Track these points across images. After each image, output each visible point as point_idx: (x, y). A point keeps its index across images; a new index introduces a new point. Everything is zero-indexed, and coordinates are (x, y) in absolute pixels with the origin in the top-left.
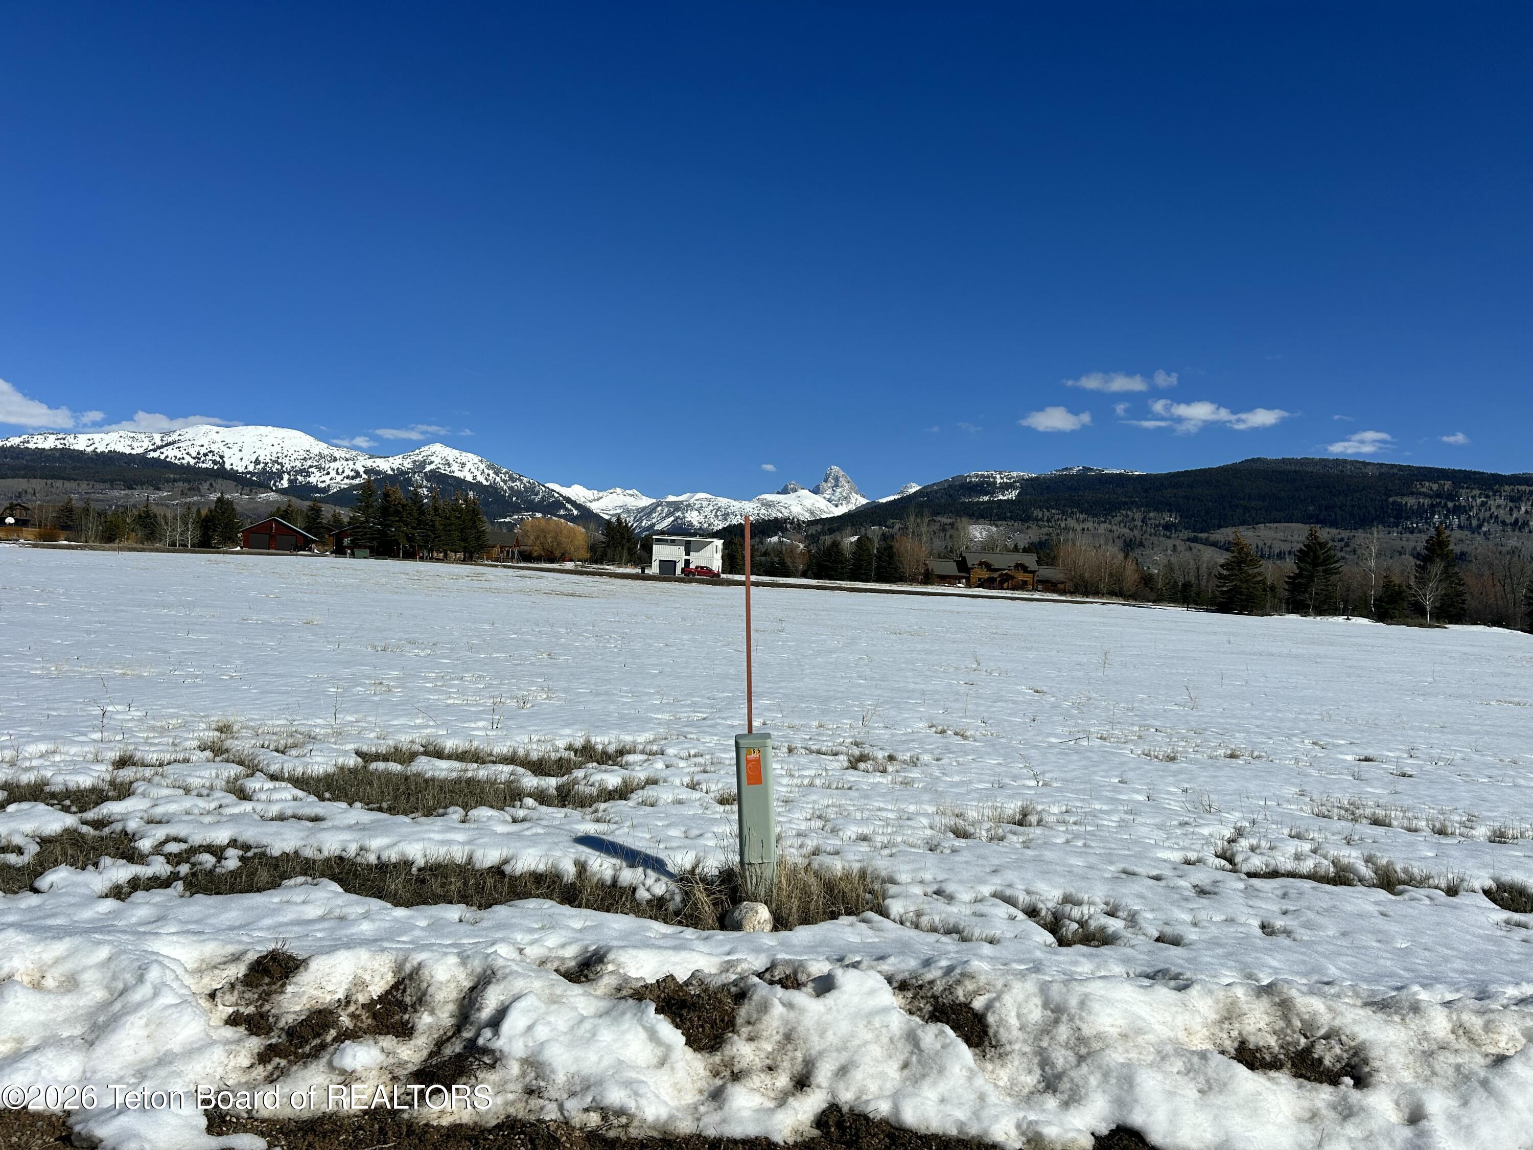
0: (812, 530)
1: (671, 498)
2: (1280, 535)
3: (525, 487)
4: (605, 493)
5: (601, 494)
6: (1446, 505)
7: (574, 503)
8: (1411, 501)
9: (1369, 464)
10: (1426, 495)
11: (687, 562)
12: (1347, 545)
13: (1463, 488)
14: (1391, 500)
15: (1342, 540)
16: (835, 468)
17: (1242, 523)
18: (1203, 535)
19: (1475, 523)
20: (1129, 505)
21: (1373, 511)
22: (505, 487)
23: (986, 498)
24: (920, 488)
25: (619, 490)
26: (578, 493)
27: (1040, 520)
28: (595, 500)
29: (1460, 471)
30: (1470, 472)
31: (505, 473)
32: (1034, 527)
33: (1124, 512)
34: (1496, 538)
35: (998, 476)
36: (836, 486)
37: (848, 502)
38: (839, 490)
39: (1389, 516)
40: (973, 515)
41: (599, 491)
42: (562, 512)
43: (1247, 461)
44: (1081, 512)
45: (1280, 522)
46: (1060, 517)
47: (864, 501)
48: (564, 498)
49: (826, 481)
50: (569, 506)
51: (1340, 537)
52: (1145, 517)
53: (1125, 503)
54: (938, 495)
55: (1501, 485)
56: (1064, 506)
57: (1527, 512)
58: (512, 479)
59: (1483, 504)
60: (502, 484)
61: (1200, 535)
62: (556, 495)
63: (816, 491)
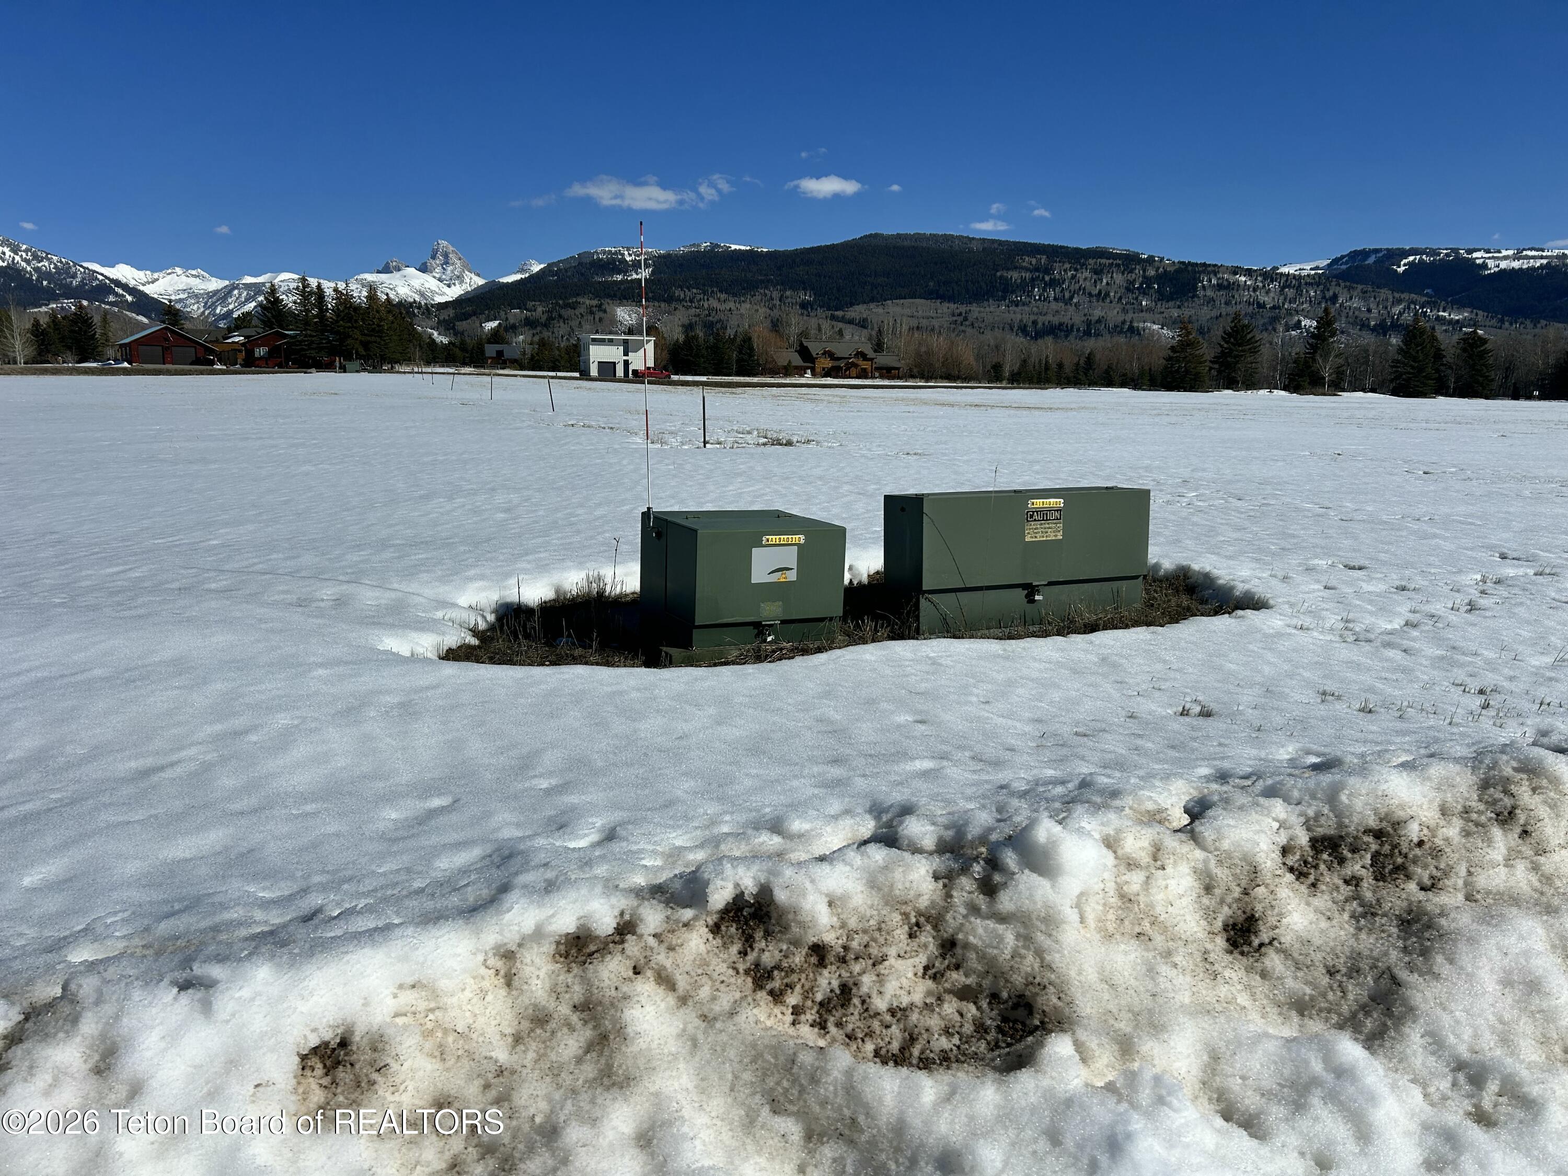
0: (444, 315)
1: (249, 280)
2: (907, 311)
3: (56, 267)
4: (161, 275)
5: (156, 275)
6: (1043, 277)
7: (125, 287)
8: (1015, 275)
9: (973, 239)
10: (1027, 269)
11: (626, 363)
12: (966, 319)
13: (1056, 262)
14: (999, 274)
15: (960, 314)
16: (443, 243)
17: (872, 300)
18: (839, 313)
19: (1067, 295)
20: (766, 283)
21: (984, 286)
22: (29, 269)
23: (620, 278)
24: (542, 266)
25: (178, 270)
26: (124, 273)
27: (683, 300)
28: (149, 283)
29: (1049, 245)
30: (1057, 246)
31: (26, 251)
32: (681, 307)
33: (762, 291)
34: (1084, 308)
35: (626, 253)
36: (447, 263)
37: (462, 282)
38: (450, 268)
39: (997, 291)
40: (615, 295)
41: (153, 271)
42: (111, 298)
43: (866, 236)
44: (721, 291)
45: (905, 298)
46: (702, 296)
47: (481, 282)
48: (112, 280)
49: (434, 257)
50: (120, 291)
51: (958, 311)
52: (782, 296)
53: (762, 281)
54: (569, 274)
55: (1086, 259)
56: (704, 285)
57: (1108, 284)
58: (36, 257)
59: (1073, 277)
60: (24, 264)
61: (836, 313)
62: (101, 277)
63: (424, 269)
